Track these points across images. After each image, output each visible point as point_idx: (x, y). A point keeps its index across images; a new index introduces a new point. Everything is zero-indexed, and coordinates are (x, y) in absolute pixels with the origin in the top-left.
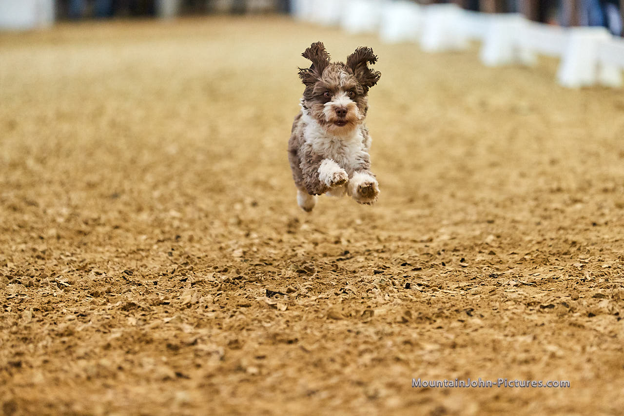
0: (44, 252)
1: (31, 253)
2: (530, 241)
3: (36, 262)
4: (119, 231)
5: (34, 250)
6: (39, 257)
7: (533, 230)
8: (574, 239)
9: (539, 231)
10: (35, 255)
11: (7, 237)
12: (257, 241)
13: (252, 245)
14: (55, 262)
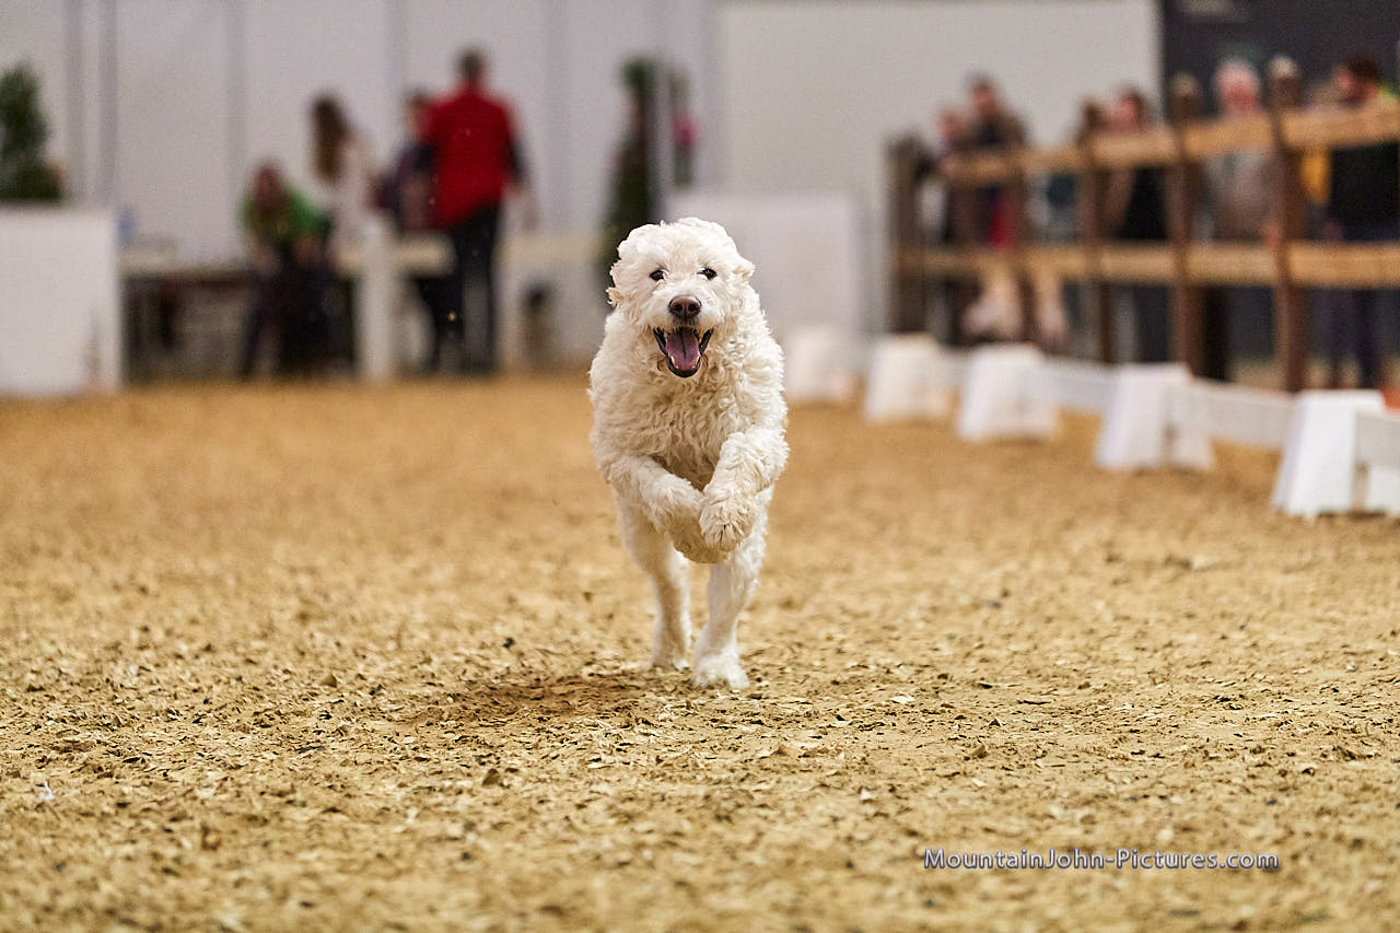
0: (177, 860)
1: (150, 862)
2: (1260, 838)
3: (163, 882)
4: (337, 817)
5: (156, 856)
6: (167, 871)
7: (1263, 814)
8: (1360, 832)
9: (1276, 816)
10: (159, 866)
11: (89, 828)
12: (651, 839)
13: (640, 846)
14: (204, 882)
